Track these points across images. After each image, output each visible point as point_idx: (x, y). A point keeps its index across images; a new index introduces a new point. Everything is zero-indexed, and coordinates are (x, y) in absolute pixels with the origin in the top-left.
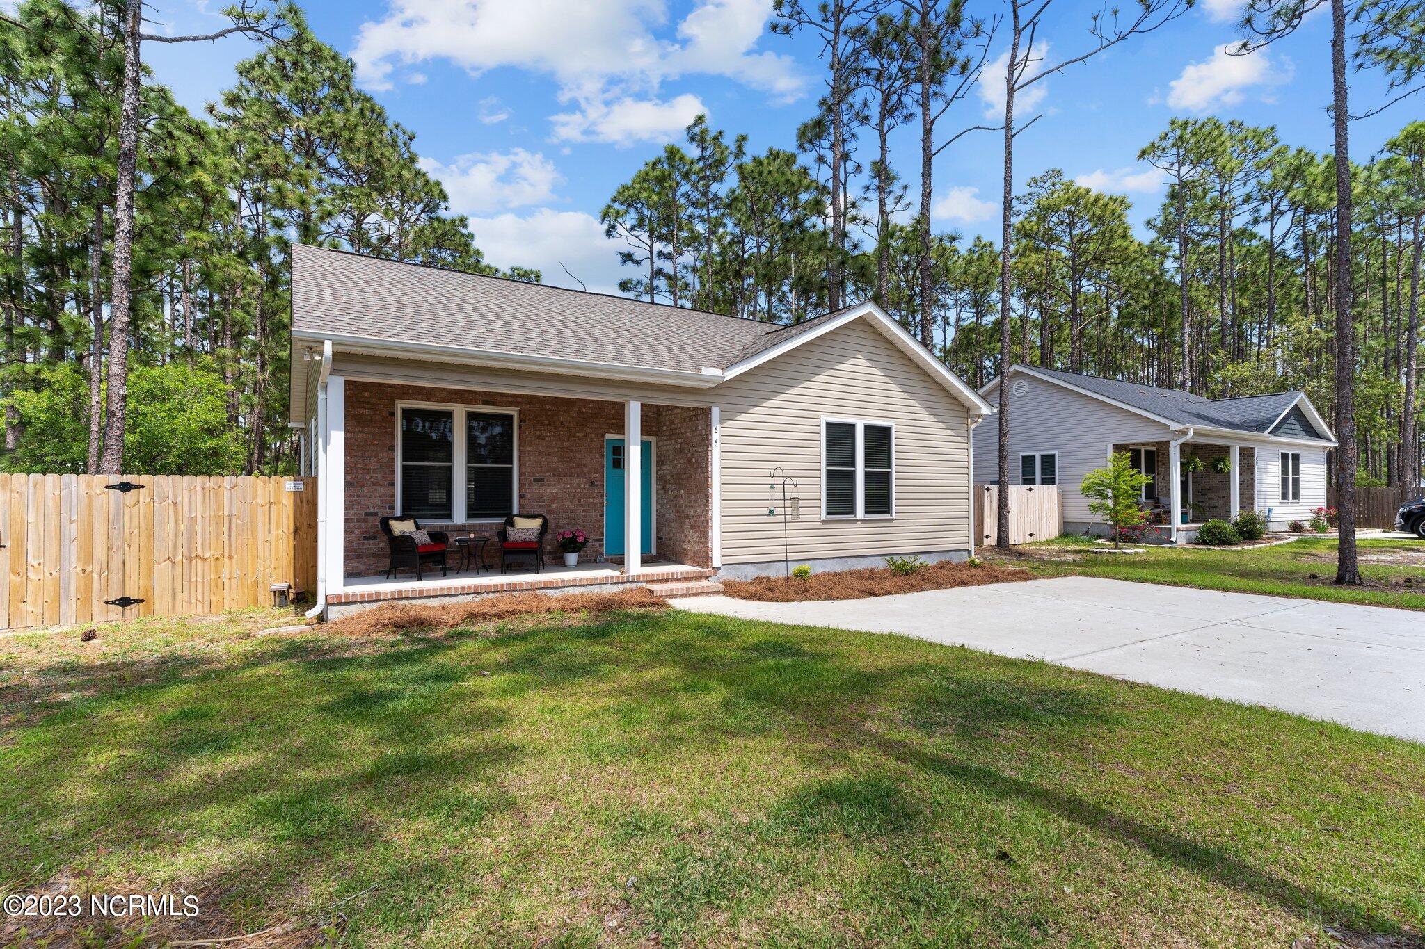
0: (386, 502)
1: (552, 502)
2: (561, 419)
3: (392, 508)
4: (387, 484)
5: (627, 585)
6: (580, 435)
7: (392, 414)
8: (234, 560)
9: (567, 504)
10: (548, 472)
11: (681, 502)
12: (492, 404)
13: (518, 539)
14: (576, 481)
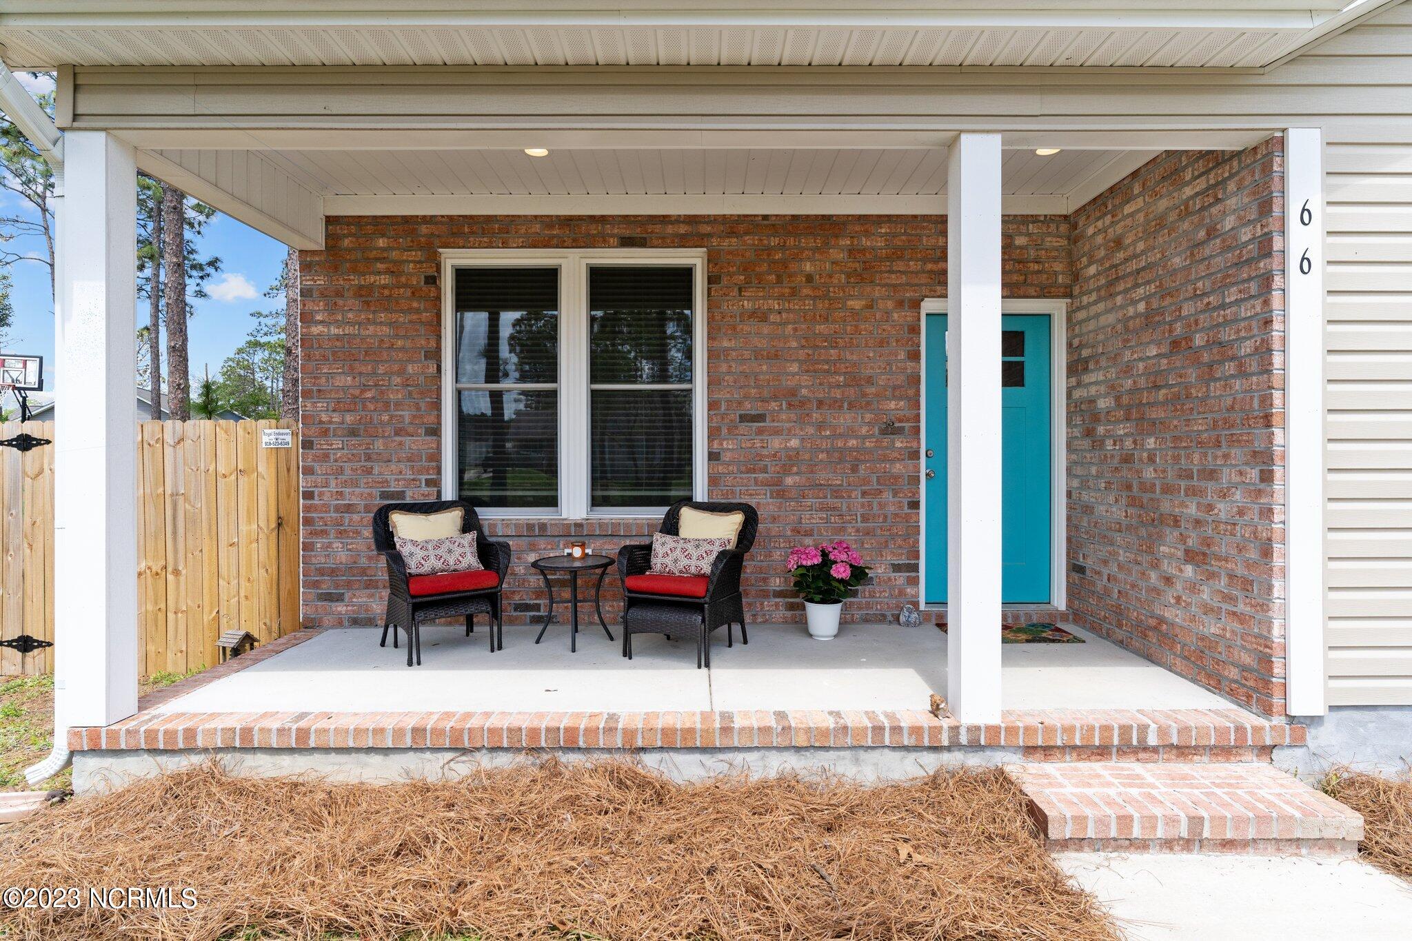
0: (420, 472)
1: (786, 470)
2: (808, 267)
3: (435, 483)
4: (422, 431)
5: (953, 759)
6: (856, 304)
7: (433, 281)
8: (182, 579)
9: (822, 476)
10: (775, 398)
11: (1149, 473)
12: (640, 242)
13: (671, 566)
14: (845, 419)
